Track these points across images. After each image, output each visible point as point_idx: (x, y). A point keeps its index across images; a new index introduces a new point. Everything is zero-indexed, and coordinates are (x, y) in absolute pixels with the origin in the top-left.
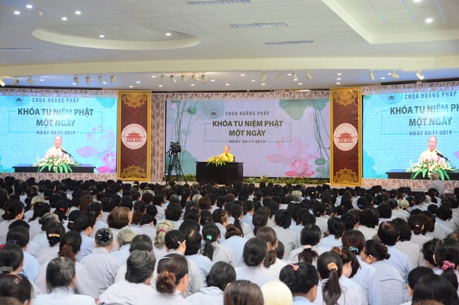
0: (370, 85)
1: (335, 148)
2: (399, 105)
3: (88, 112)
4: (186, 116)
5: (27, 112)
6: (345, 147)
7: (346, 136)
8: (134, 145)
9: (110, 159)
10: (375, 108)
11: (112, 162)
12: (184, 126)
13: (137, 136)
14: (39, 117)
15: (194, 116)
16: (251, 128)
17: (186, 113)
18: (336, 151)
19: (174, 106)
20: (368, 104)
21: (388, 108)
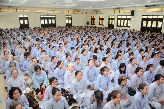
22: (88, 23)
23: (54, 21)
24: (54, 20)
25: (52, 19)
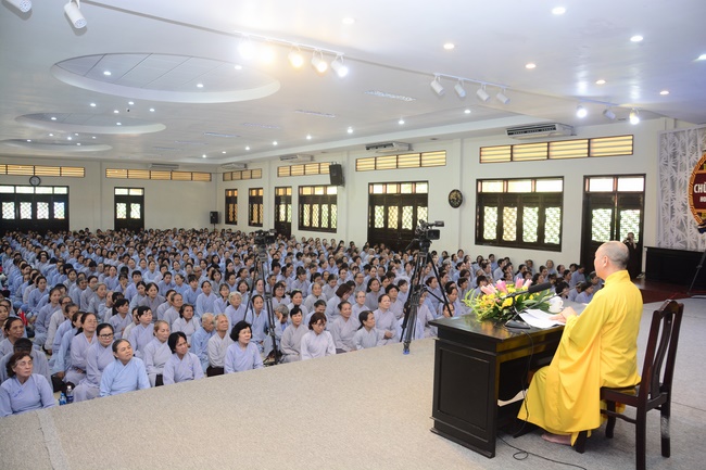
22: (214, 218)
23: (63, 210)
24: (62, 204)
25: (50, 199)
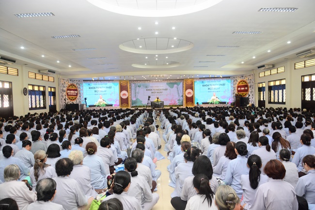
0: (196, 79)
1: (186, 96)
2: (205, 84)
3: (110, 87)
4: (138, 88)
5: (92, 88)
6: (189, 96)
7: (189, 93)
8: (125, 97)
9: (117, 102)
10: (198, 85)
11: (118, 103)
12: (137, 91)
13: (125, 94)
14: (95, 90)
15: (140, 88)
16: (158, 91)
17: (138, 87)
18: (187, 98)
19: (134, 85)
20: (196, 84)
21: (202, 85)
